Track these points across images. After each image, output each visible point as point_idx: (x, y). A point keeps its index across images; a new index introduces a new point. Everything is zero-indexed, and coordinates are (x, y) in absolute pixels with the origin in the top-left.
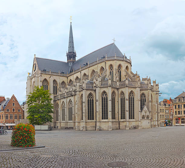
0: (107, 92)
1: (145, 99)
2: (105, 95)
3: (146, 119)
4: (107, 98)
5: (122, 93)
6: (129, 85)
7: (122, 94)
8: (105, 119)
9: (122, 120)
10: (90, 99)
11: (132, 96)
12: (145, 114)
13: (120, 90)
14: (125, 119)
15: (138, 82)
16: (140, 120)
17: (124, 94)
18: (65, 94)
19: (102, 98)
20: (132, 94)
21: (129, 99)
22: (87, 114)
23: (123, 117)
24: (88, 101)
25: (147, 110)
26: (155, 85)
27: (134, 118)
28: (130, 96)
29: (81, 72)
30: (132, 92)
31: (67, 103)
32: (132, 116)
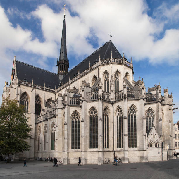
0: (97, 107)
1: (153, 118)
2: (94, 113)
3: (154, 147)
4: (97, 117)
5: (119, 109)
6: (128, 97)
7: (119, 111)
8: (94, 147)
9: (119, 149)
10: (74, 120)
11: (133, 112)
12: (152, 140)
13: (116, 105)
14: (122, 147)
15: (141, 90)
16: (144, 149)
17: (121, 111)
18: (48, 115)
19: (91, 117)
20: (133, 110)
21: (129, 117)
22: (70, 141)
23: (120, 144)
24: (73, 122)
25: (155, 133)
26: (168, 95)
27: (136, 147)
28: (131, 112)
29: (70, 86)
30: (132, 107)
31: (50, 126)
32: (132, 143)
